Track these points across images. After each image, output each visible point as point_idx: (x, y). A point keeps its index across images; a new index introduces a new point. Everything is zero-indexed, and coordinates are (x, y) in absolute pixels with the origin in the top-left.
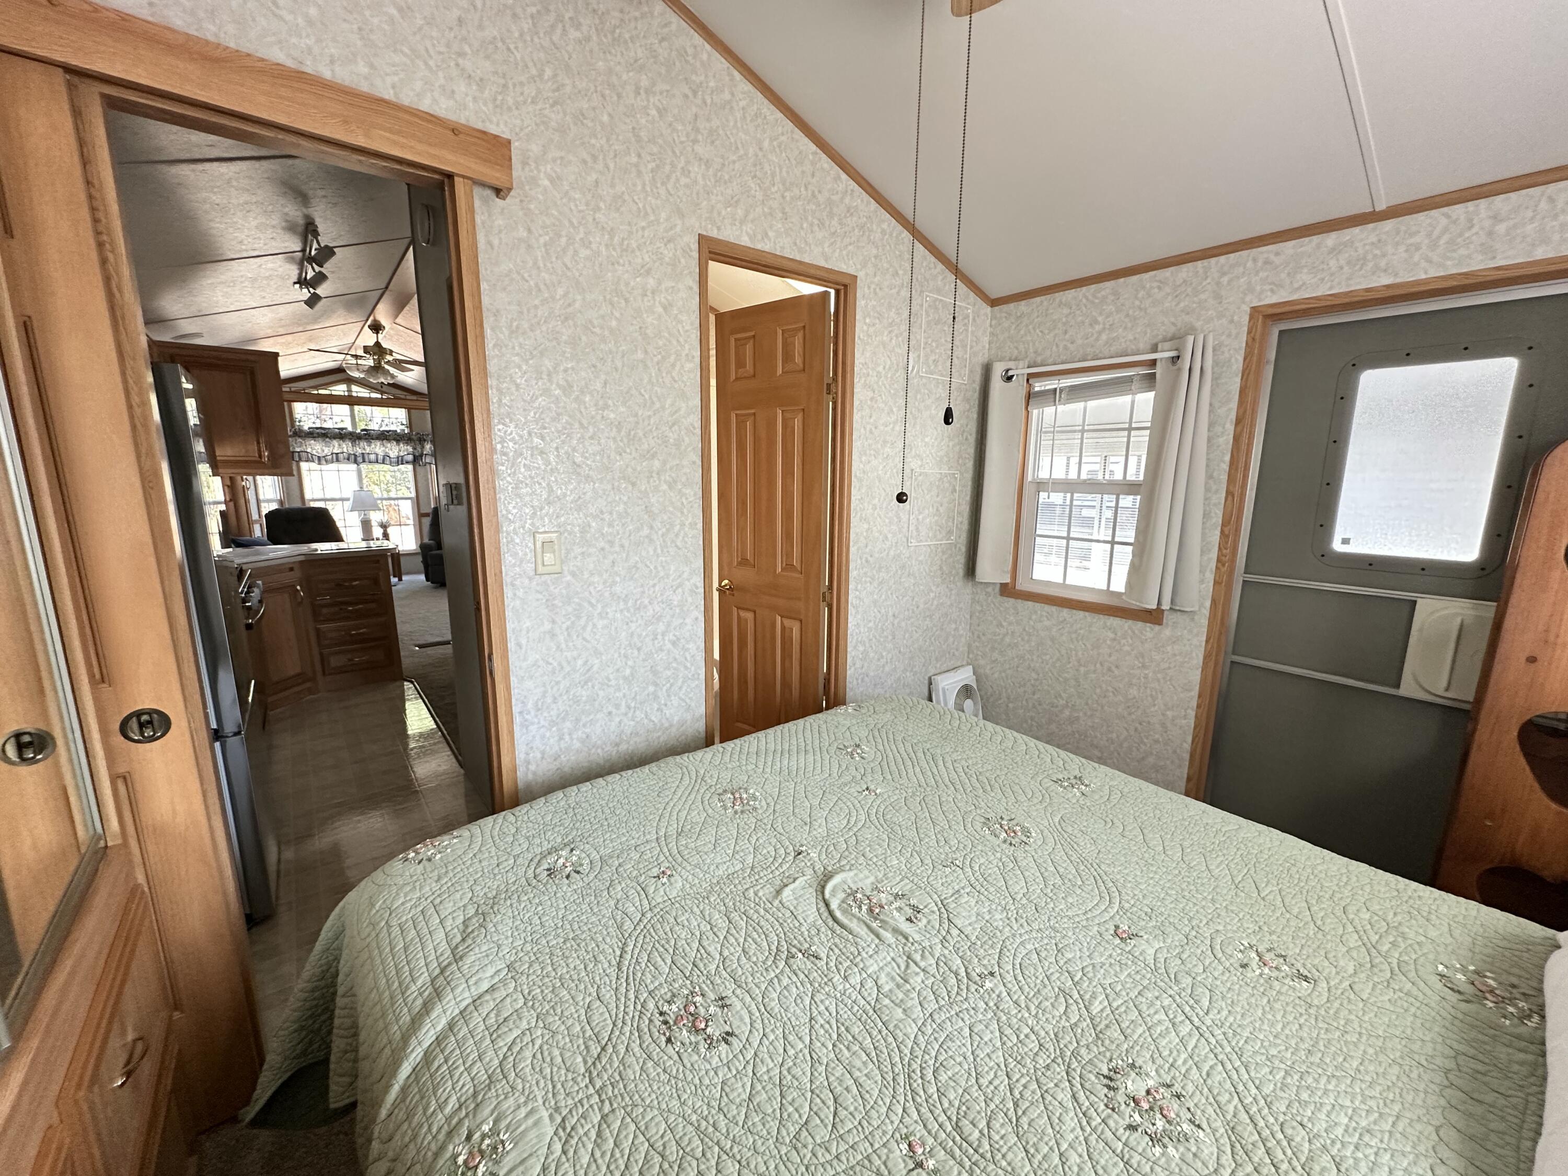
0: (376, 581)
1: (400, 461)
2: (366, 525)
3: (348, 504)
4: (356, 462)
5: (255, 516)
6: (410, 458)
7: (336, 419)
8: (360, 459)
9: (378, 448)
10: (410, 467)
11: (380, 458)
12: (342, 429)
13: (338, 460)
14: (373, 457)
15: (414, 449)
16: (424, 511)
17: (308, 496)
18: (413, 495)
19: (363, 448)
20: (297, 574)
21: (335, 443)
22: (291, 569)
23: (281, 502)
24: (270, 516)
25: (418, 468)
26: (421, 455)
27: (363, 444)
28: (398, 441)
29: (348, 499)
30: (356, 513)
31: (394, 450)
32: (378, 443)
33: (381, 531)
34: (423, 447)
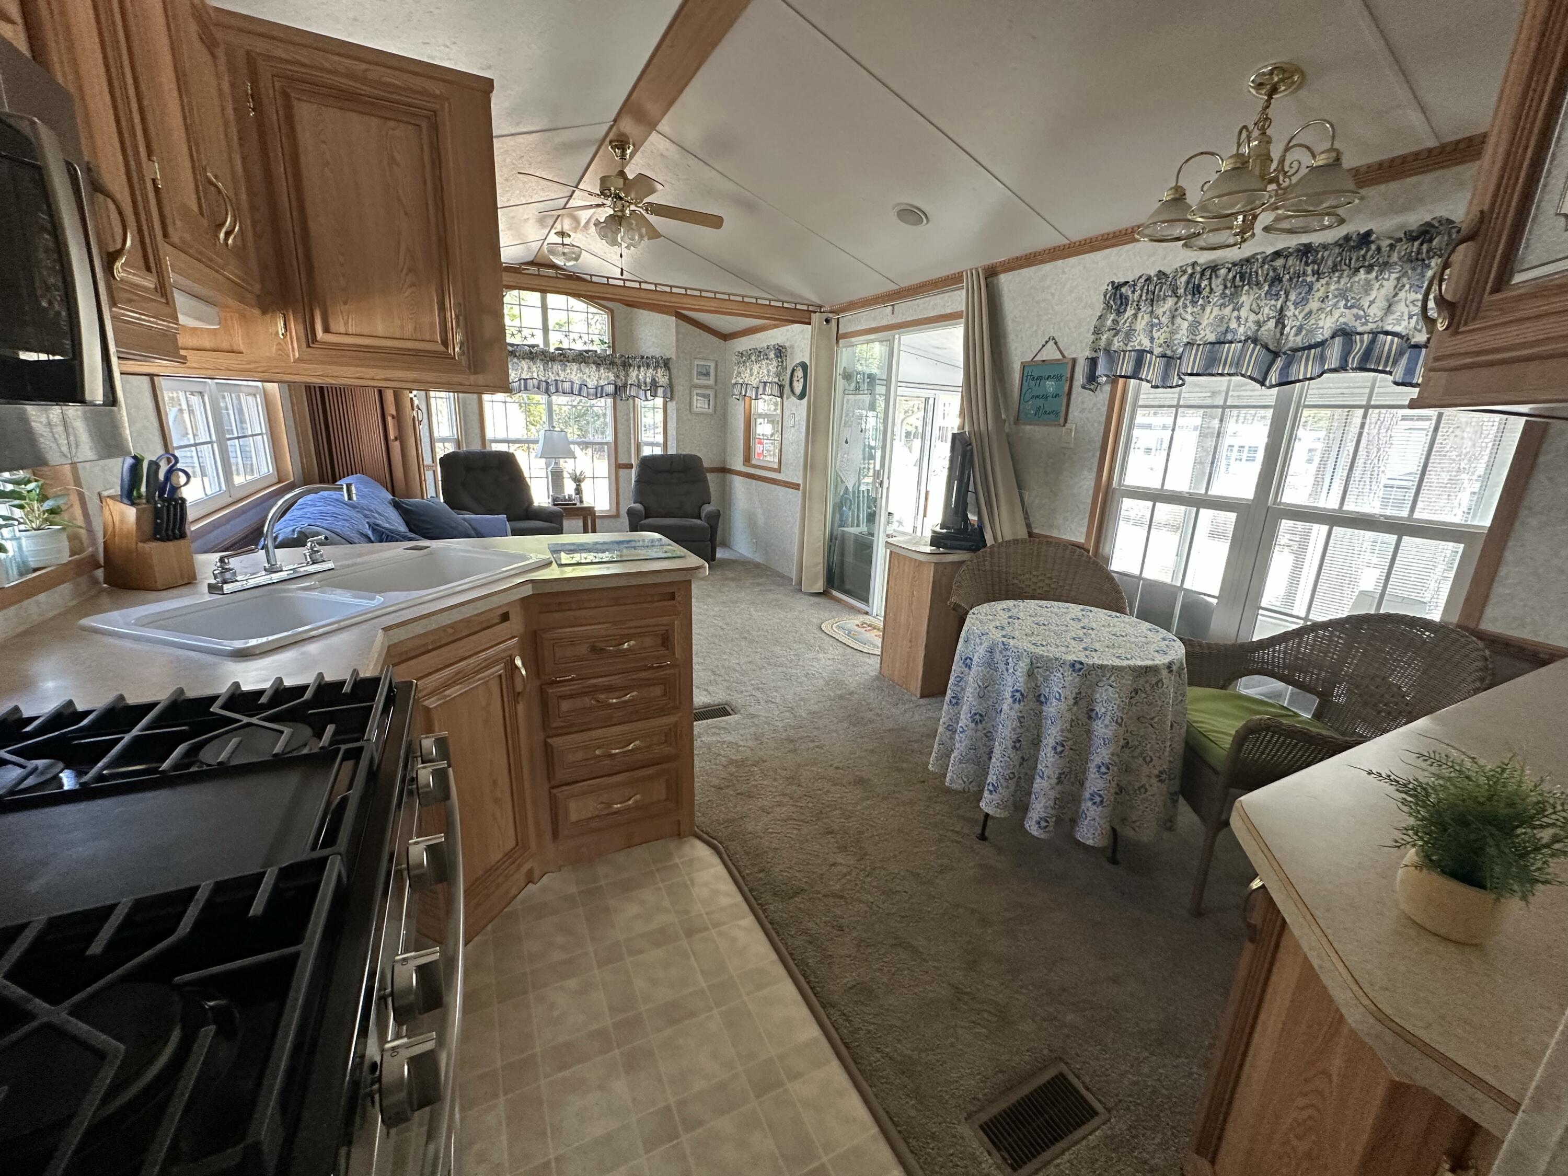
0: (666, 640)
1: (599, 393)
2: (557, 477)
3: (538, 447)
4: (547, 391)
5: (428, 461)
6: (610, 389)
7: (526, 332)
8: (552, 388)
9: (574, 374)
10: (610, 401)
11: (576, 387)
12: (533, 346)
13: (526, 389)
14: (567, 386)
15: (617, 376)
16: (623, 460)
17: (489, 435)
18: (610, 438)
19: (556, 372)
20: (516, 624)
21: (524, 364)
22: (505, 617)
23: (458, 443)
24: (448, 462)
25: (618, 402)
26: (625, 386)
27: (557, 367)
28: (598, 365)
29: (536, 442)
30: (544, 460)
31: (593, 377)
32: (575, 366)
33: (574, 486)
34: (627, 375)
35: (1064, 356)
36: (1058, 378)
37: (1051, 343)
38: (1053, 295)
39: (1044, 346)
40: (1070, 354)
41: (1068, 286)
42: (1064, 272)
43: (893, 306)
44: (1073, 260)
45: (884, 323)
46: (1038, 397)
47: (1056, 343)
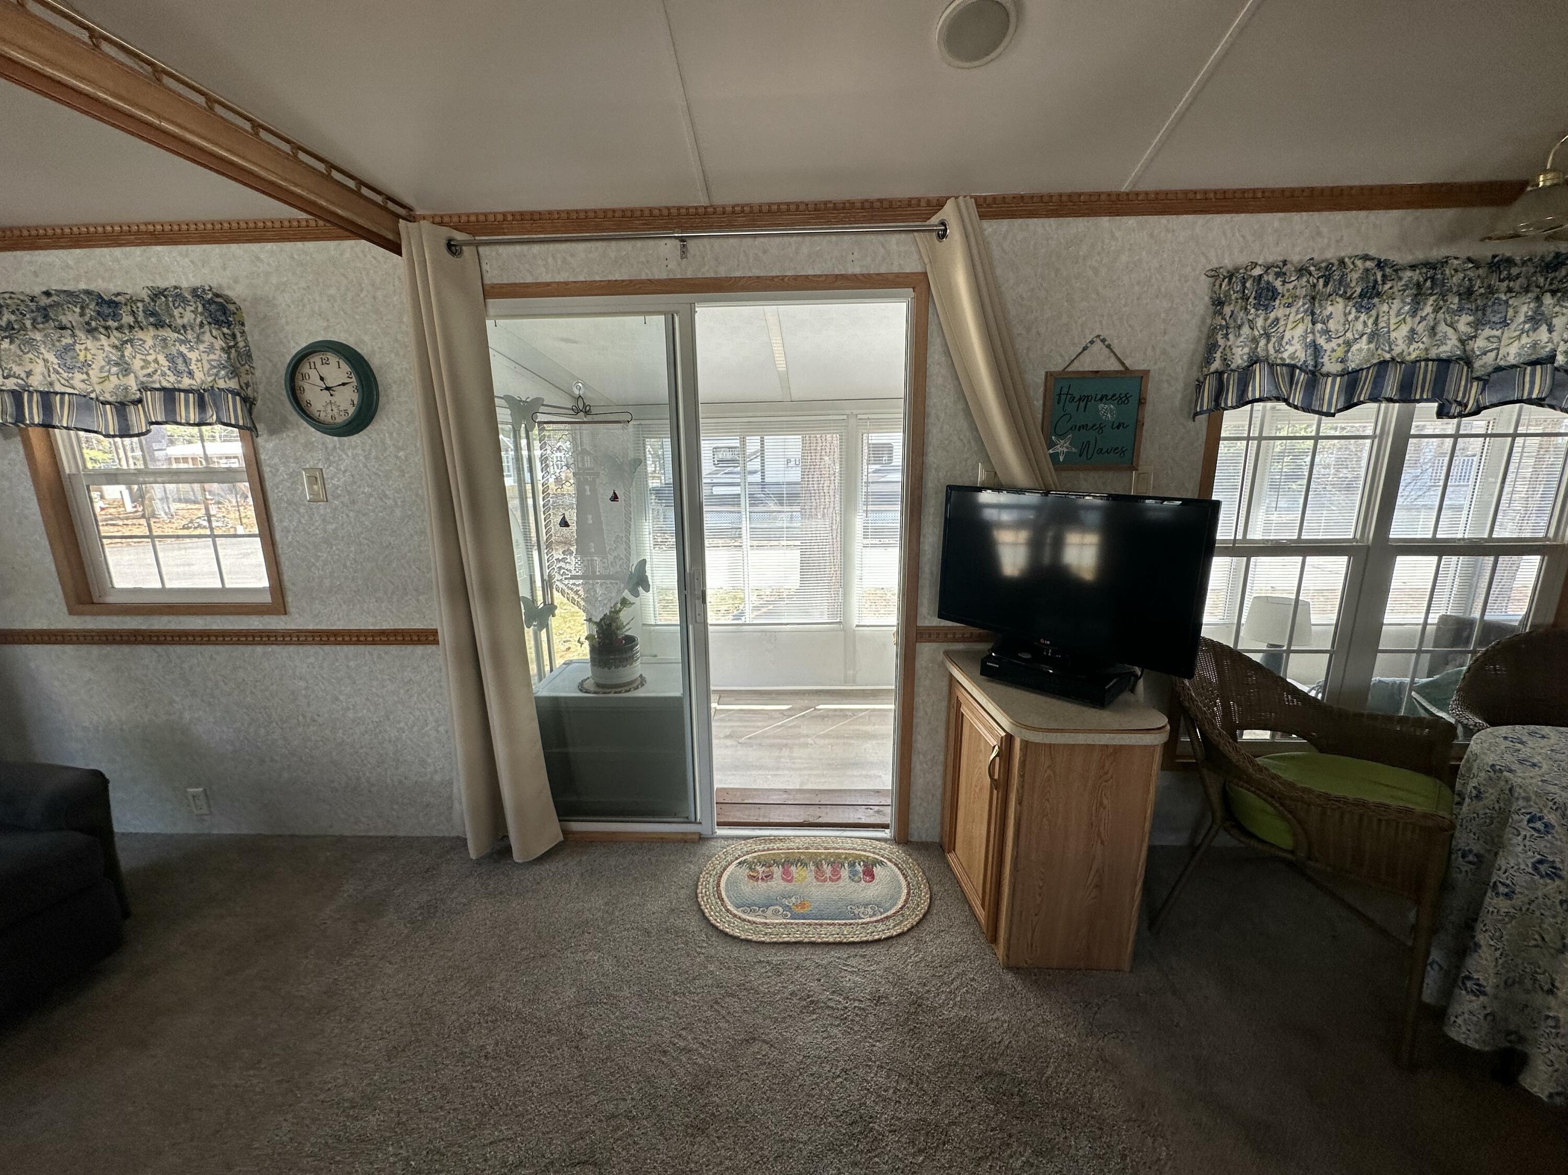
35: (1127, 368)
36: (1122, 399)
37: (1098, 345)
38: (1096, 271)
39: (1085, 349)
40: (1135, 363)
41: (1124, 258)
42: (1113, 237)
43: (682, 239)
44: (1131, 221)
45: (659, 274)
46: (1084, 427)
47: (1109, 346)
